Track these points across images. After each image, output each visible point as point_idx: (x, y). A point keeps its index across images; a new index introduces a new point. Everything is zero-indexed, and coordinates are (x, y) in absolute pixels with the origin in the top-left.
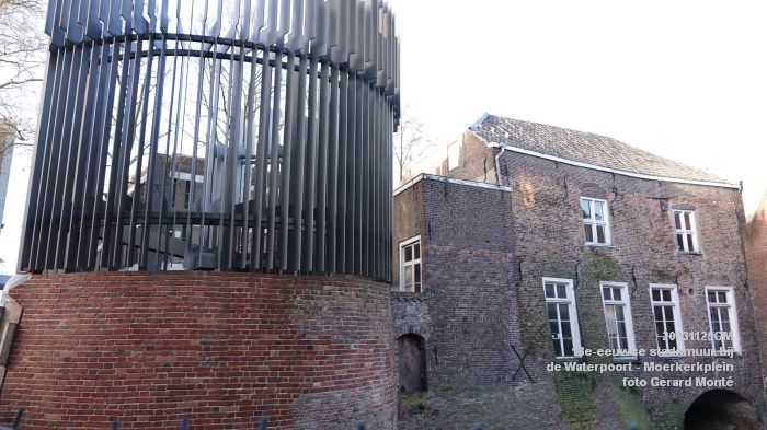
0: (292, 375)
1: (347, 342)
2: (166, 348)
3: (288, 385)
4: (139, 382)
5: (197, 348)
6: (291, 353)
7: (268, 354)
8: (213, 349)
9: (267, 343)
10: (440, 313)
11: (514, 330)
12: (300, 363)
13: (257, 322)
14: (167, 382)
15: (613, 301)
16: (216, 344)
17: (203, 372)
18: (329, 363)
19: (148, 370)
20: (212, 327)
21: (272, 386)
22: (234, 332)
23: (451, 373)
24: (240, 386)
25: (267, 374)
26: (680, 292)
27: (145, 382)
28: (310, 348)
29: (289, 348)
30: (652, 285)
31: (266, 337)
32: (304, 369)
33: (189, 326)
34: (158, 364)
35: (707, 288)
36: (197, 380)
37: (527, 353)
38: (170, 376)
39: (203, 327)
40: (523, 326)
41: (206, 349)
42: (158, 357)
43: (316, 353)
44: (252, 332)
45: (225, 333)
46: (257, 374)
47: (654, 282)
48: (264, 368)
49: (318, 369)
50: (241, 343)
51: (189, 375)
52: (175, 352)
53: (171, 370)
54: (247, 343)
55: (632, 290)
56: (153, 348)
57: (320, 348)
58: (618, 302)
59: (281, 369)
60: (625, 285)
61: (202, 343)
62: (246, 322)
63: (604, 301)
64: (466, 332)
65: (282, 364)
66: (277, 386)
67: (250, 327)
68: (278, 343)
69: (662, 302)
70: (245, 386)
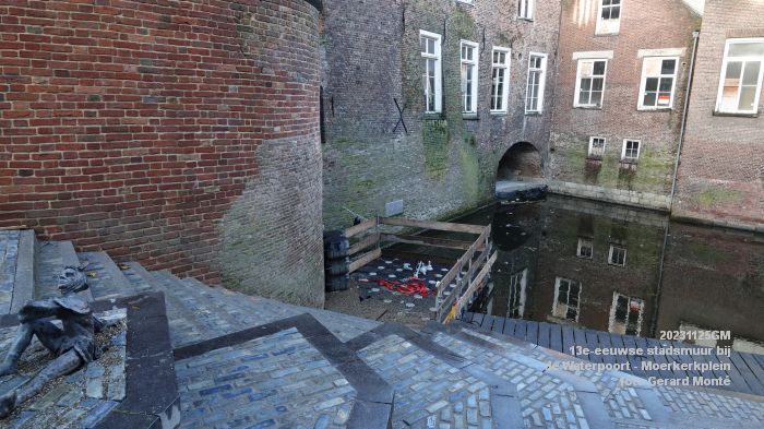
0: (253, 117)
1: (299, 81)
2: (88, 75)
3: (251, 130)
4: (56, 122)
5: (132, 77)
6: (251, 90)
7: (226, 89)
8: (157, 79)
9: (224, 75)
10: (336, 60)
11: (397, 81)
12: (260, 104)
13: (208, 46)
14: (100, 122)
15: (466, 60)
16: (161, 71)
17: (148, 110)
18: (286, 104)
19: (65, 106)
20: (150, 47)
21: (235, 129)
22: (180, 58)
23: (344, 125)
24: (197, 129)
25: (227, 115)
26: (513, 55)
27: (65, 122)
28: (269, 85)
29: (248, 83)
30: (495, 48)
31: (223, 67)
32: (263, 111)
33: (116, 44)
34: (80, 98)
35: (532, 53)
36: (143, 121)
37: (405, 106)
38: (102, 114)
39: (137, 47)
40: (404, 79)
41: (147, 79)
42: (77, 88)
43: (274, 92)
44: (205, 60)
45: (170, 57)
46: (216, 115)
47: (497, 45)
48: (223, 107)
49: (278, 111)
50: (193, 73)
51: (129, 114)
52: (103, 81)
53: (101, 106)
54: (200, 74)
55: (482, 50)
56: (66, 74)
57: (279, 86)
58: (469, 61)
59: (242, 109)
60: (477, 44)
61: (140, 70)
62: (194, 44)
63: (462, 60)
64: (358, 82)
65: (242, 102)
66: (240, 130)
67: (202, 52)
68: (236, 76)
69: (498, 65)
70: (204, 129)
